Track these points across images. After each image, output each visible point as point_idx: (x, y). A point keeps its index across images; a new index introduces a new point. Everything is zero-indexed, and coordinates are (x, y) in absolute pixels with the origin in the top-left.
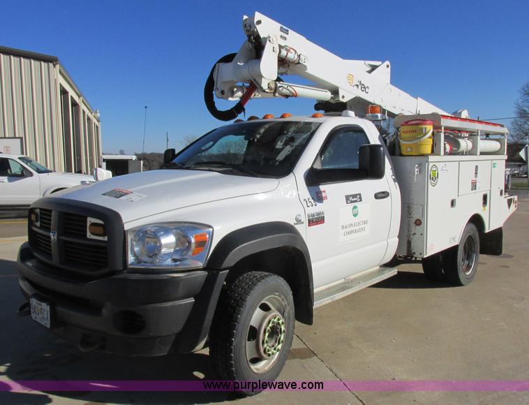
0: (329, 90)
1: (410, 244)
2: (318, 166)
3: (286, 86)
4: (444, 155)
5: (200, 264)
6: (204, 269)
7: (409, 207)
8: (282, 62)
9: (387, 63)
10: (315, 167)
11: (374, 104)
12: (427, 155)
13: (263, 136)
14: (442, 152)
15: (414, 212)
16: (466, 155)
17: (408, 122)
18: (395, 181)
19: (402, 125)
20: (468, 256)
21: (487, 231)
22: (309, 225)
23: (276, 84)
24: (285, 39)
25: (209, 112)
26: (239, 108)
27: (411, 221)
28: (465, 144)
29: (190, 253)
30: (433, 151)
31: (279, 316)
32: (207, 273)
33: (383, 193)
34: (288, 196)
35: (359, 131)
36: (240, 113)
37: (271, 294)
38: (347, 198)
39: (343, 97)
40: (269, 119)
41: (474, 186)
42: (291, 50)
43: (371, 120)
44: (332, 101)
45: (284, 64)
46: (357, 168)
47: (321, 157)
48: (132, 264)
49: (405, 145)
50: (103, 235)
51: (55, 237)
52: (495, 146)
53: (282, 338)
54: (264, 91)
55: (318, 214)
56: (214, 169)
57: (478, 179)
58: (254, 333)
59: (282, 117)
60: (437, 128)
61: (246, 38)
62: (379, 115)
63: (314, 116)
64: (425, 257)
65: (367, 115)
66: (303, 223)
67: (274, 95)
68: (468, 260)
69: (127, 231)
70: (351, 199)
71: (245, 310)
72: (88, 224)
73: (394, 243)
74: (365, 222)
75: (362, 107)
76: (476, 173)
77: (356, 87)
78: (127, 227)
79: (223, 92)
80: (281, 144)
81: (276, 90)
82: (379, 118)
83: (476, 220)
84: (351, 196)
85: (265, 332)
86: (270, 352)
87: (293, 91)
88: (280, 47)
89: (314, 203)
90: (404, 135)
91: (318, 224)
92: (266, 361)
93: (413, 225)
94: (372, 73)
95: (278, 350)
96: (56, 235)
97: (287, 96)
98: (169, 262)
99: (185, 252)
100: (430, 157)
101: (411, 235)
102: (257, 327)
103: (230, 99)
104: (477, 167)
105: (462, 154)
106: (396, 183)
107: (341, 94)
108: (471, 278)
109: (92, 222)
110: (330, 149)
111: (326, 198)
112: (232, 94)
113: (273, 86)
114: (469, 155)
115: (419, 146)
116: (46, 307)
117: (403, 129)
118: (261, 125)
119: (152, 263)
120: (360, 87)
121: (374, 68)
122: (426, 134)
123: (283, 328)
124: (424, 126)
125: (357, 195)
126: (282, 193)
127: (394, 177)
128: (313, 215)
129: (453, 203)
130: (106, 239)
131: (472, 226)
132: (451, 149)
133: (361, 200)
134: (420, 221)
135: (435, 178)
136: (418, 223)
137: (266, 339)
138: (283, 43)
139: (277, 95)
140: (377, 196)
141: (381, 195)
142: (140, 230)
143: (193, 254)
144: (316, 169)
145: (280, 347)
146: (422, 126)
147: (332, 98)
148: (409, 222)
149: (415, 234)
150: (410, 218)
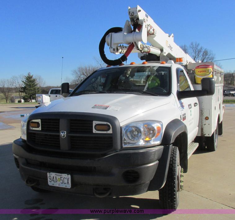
1: (203, 130)
5: (158, 142)
6: (161, 145)
7: (202, 111)
17: (199, 66)
21: (220, 122)
23: (143, 46)
26: (124, 58)
32: (163, 147)
33: (196, 103)
36: (124, 61)
39: (165, 53)
42: (152, 27)
45: (149, 34)
50: (107, 130)
51: (65, 135)
54: (138, 49)
64: (211, 136)
69: (122, 127)
70: (189, 107)
72: (94, 125)
78: (121, 125)
79: (114, 50)
84: (189, 105)
88: (148, 25)
89: (182, 109)
90: (198, 73)
93: (204, 120)
96: (66, 133)
98: (143, 143)
101: (203, 126)
103: (117, 53)
107: (164, 51)
109: (97, 123)
111: (184, 106)
112: (118, 50)
116: (67, 176)
117: (197, 70)
120: (170, 48)
122: (210, 73)
124: (209, 69)
130: (109, 132)
133: (192, 107)
134: (206, 117)
136: (207, 118)
139: (143, 51)
141: (195, 105)
143: (155, 137)
144: (179, 91)
147: (160, 53)
148: (202, 118)
149: (205, 124)
150: (202, 116)
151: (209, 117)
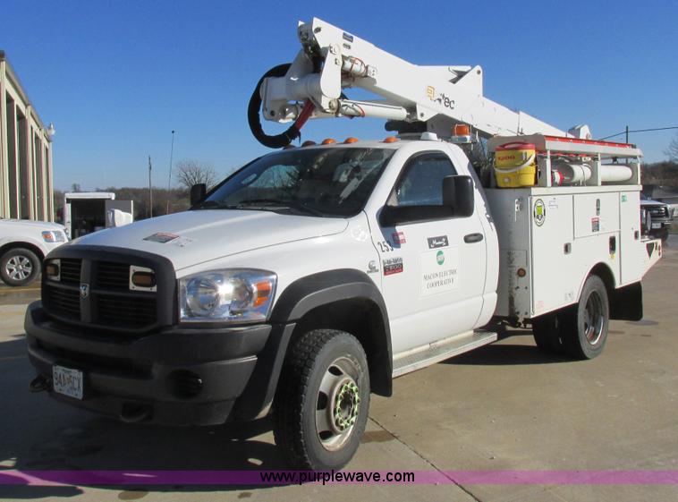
0: (404, 107)
1: (513, 301)
2: (394, 203)
3: (351, 105)
4: (552, 186)
5: (263, 317)
6: (267, 322)
7: (509, 254)
8: (347, 75)
9: (478, 68)
10: (389, 204)
11: (462, 123)
12: (528, 187)
13: (322, 166)
14: (549, 183)
15: (516, 260)
16: (583, 185)
17: (505, 145)
18: (489, 220)
19: (498, 150)
20: (594, 321)
21: (618, 286)
22: (385, 274)
23: (339, 103)
24: (349, 47)
25: (254, 137)
26: (294, 132)
27: (513, 271)
28: (581, 172)
29: (251, 305)
30: (536, 182)
31: (352, 382)
32: (270, 326)
33: (475, 235)
34: (358, 239)
35: (442, 158)
36: (294, 138)
37: (342, 355)
38: (430, 241)
39: (422, 115)
40: (330, 145)
41: (596, 226)
42: (357, 61)
43: (458, 144)
44: (408, 120)
45: (348, 77)
46: (441, 204)
47: (397, 192)
48: (183, 318)
49: (502, 175)
50: (151, 285)
51: (87, 292)
52: (624, 172)
53: (356, 409)
54: (324, 111)
55: (395, 261)
56: (268, 208)
57: (601, 217)
58: (324, 401)
59: (347, 142)
60: (541, 152)
61: (301, 47)
62: (468, 137)
63: (387, 141)
64: (532, 317)
65: (453, 137)
66: (377, 271)
67: (337, 116)
68: (593, 325)
69: (180, 279)
70: (434, 242)
71: (314, 372)
72: (131, 273)
73: (492, 299)
74: (453, 272)
75: (447, 127)
76: (598, 209)
77: (437, 102)
78: (179, 275)
79: (272, 113)
80: (346, 176)
81: (339, 109)
82: (468, 141)
83: (601, 271)
84: (434, 239)
85: (337, 399)
86: (342, 425)
87: (360, 111)
88: (344, 58)
89: (390, 247)
90: (500, 163)
91: (395, 272)
92: (339, 436)
93: (515, 277)
94: (458, 83)
95: (352, 423)
96: (87, 289)
97: (352, 116)
98: (227, 314)
99: (244, 304)
100: (532, 189)
101: (514, 290)
102: (327, 394)
103: (281, 121)
104: (598, 201)
105: (578, 184)
106: (492, 224)
107: (419, 111)
108: (598, 350)
109: (137, 270)
110: (408, 182)
111: (404, 241)
112: (284, 115)
113: (335, 105)
114: (587, 185)
115: (518, 176)
116: (77, 375)
117: (498, 154)
118: (320, 152)
119: (207, 316)
120: (443, 101)
121: (461, 75)
122: (526, 161)
123: (357, 397)
124: (524, 151)
125: (442, 237)
126: (353, 236)
127: (488, 216)
128: (389, 262)
129: (567, 248)
130: (155, 289)
131: (596, 279)
132: (562, 179)
133: (447, 245)
134: (519, 271)
135: (541, 216)
136: (522, 273)
137: (338, 407)
138: (347, 53)
139: (340, 115)
140: (468, 239)
141: (472, 238)
142: (193, 279)
143: (254, 306)
144: (391, 206)
145: (354, 419)
146: (521, 151)
147: (408, 116)
148: (510, 272)
149: (518, 287)
150: (511, 267)
151: (526, 269)
